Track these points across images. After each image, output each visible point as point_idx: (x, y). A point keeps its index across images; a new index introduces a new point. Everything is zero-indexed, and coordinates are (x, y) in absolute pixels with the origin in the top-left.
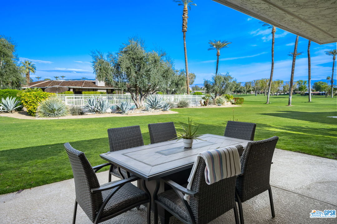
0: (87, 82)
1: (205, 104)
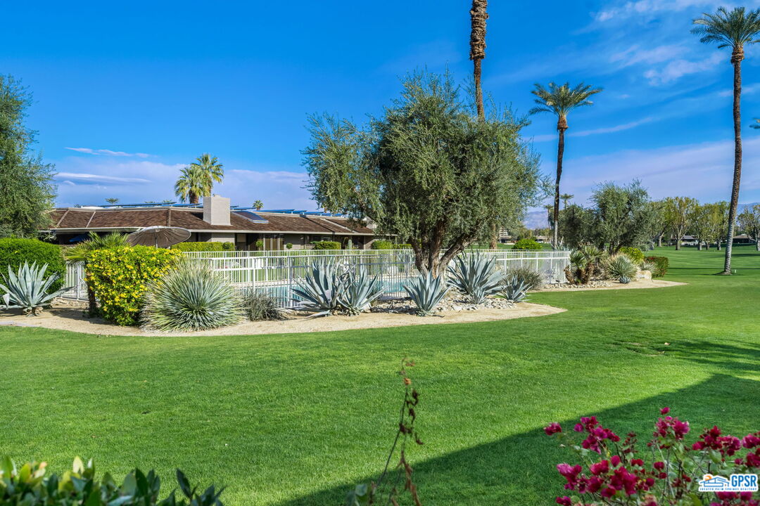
0: (178, 213)
1: (580, 277)
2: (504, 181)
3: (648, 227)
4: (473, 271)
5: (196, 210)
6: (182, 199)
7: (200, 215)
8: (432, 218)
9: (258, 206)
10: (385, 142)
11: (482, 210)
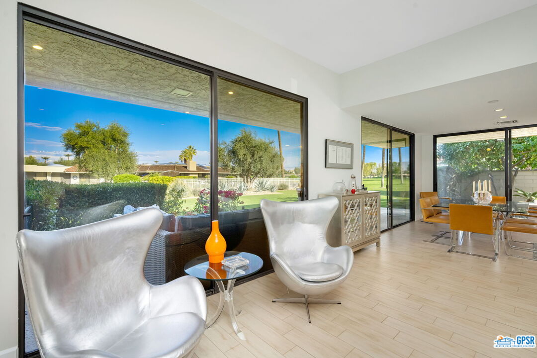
0: (179, 166)
2: (265, 158)
4: (261, 184)
5: (185, 165)
6: (182, 161)
10: (233, 147)
11: (259, 166)
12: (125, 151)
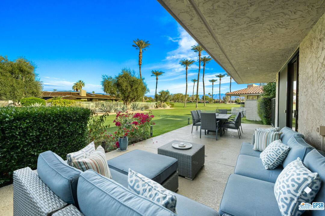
0: (73, 93)
1: (157, 107)
2: (140, 89)
3: (169, 98)
4: (135, 105)
5: (78, 93)
6: (74, 90)
7: (79, 94)
8: (126, 95)
9: (93, 92)
10: (118, 81)
11: (135, 94)
12: (31, 80)
